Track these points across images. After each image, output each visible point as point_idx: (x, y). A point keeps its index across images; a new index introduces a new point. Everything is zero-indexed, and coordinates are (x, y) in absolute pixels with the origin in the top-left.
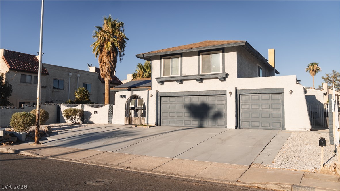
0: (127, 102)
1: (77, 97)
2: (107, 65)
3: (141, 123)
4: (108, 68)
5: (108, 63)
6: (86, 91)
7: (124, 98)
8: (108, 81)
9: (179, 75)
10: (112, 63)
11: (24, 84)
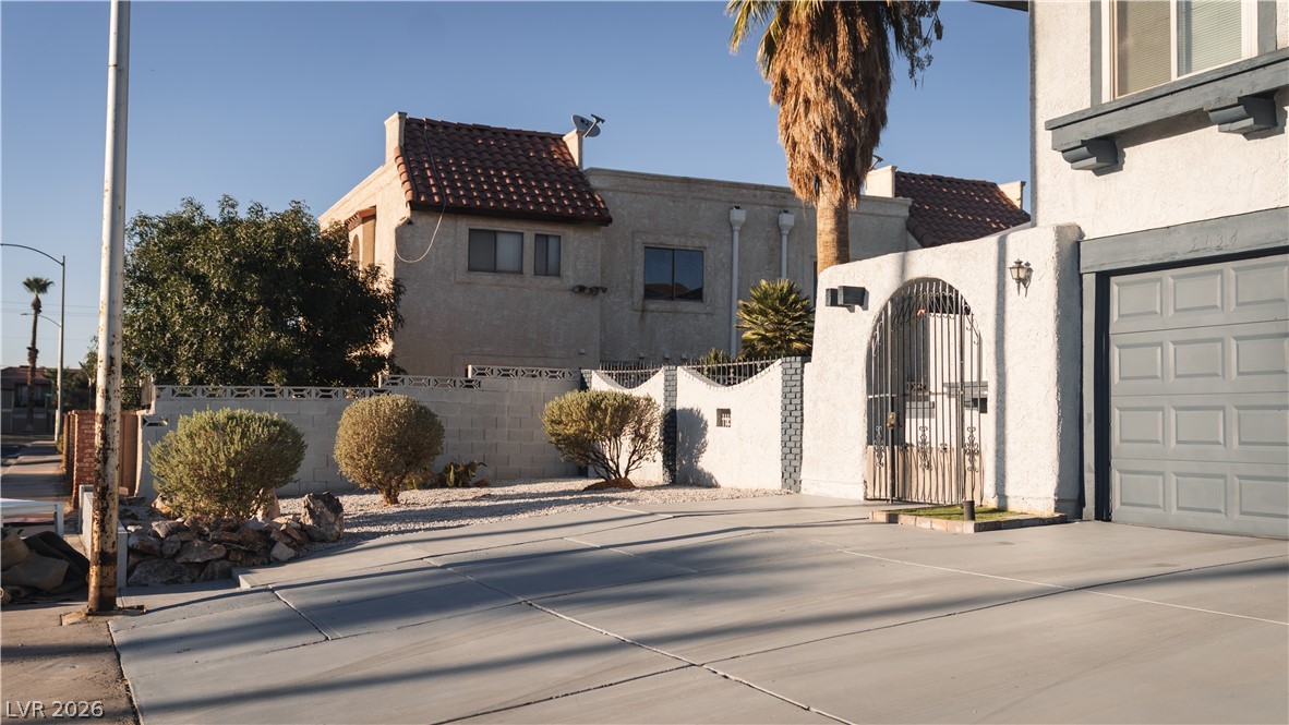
0: (874, 337)
1: (748, 335)
2: (812, 107)
3: (961, 491)
4: (824, 130)
5: (822, 95)
6: (795, 302)
7: (857, 307)
8: (830, 213)
9: (1248, 50)
10: (845, 91)
11: (488, 278)
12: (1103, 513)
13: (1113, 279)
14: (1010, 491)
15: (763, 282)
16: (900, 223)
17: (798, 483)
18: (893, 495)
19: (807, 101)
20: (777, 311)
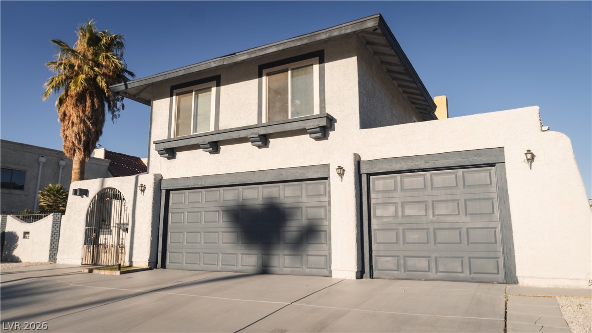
0: (90, 207)
1: (42, 204)
2: (75, 125)
3: (117, 260)
4: (79, 134)
5: (79, 121)
6: (63, 192)
7: (84, 196)
8: (78, 162)
9: (212, 129)
10: (87, 121)
12: (163, 266)
13: (171, 192)
14: (134, 260)
15: (50, 185)
16: (106, 168)
17: (55, 259)
18: (92, 262)
19: (73, 123)
20: (55, 196)
